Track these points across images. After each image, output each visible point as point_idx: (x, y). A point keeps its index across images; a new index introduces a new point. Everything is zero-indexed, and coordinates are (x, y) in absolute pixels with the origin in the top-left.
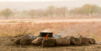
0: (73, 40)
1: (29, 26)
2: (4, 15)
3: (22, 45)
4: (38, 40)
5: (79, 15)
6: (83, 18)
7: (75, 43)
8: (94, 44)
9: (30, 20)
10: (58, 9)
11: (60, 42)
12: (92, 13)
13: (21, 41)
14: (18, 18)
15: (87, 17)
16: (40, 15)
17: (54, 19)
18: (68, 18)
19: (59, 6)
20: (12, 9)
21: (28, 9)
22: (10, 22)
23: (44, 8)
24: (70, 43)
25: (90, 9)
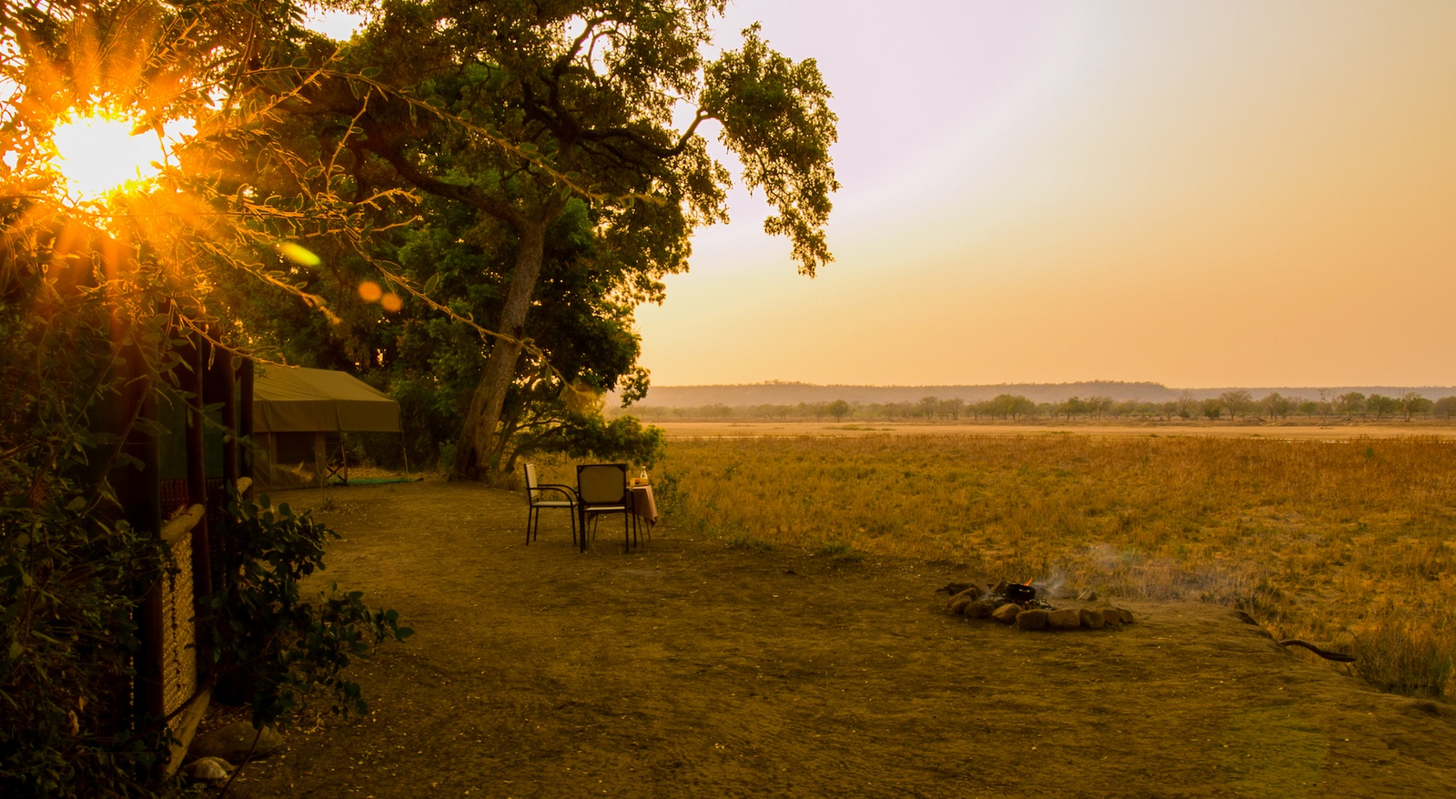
0: (1087, 617)
1: (886, 440)
2: (832, 414)
3: (969, 617)
4: (1007, 612)
5: (988, 417)
6: (995, 424)
7: (1091, 623)
8: (1130, 622)
9: (887, 425)
10: (942, 404)
11: (1058, 621)
12: (1013, 412)
13: (967, 608)
14: (862, 420)
15: (1003, 421)
16: (904, 416)
17: (934, 423)
18: (964, 424)
19: (945, 398)
20: (849, 401)
21: (882, 401)
22: (844, 429)
23: (915, 401)
24: (1079, 623)
25: (1011, 406)
